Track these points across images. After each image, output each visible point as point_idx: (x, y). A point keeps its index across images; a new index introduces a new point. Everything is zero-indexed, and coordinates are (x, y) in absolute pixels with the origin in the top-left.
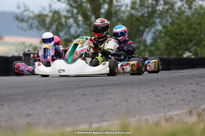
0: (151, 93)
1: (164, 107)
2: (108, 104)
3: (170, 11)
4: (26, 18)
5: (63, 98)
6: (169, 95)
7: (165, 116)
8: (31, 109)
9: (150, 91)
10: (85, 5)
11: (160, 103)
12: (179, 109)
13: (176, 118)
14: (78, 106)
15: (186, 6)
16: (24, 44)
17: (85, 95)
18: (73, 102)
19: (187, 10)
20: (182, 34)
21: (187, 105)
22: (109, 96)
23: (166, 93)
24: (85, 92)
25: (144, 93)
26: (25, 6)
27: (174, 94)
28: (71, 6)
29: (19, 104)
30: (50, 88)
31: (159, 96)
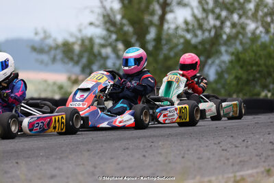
0: (215, 147)
1: (233, 165)
2: (159, 161)
3: (241, 36)
4: (46, 48)
5: (98, 153)
6: (240, 148)
7: (235, 176)
8: (55, 169)
9: (215, 144)
10: (126, 28)
11: (228, 159)
12: (253, 168)
13: (249, 180)
14: (118, 164)
15: (261, 29)
16: (46, 81)
17: (127, 149)
18: (112, 158)
19: (263, 35)
20: (259, 65)
21: (264, 162)
22: (160, 151)
23: (236, 147)
24: (127, 146)
25: (207, 146)
26: (45, 32)
27: (247, 147)
28: (108, 30)
29: (40, 162)
30: (81, 140)
31: (226, 150)
